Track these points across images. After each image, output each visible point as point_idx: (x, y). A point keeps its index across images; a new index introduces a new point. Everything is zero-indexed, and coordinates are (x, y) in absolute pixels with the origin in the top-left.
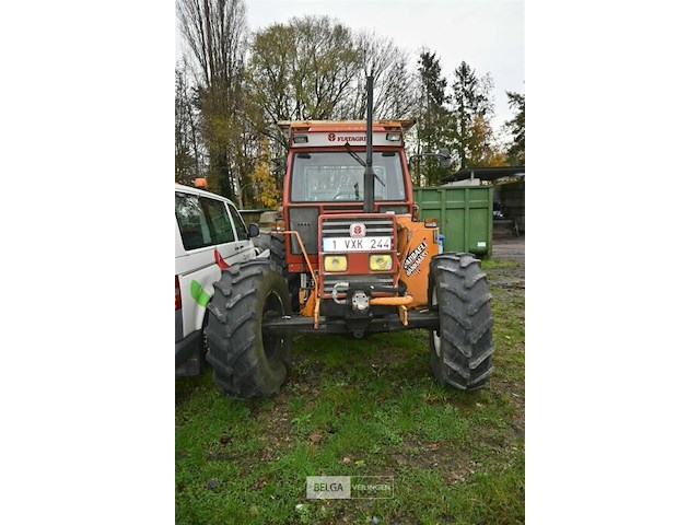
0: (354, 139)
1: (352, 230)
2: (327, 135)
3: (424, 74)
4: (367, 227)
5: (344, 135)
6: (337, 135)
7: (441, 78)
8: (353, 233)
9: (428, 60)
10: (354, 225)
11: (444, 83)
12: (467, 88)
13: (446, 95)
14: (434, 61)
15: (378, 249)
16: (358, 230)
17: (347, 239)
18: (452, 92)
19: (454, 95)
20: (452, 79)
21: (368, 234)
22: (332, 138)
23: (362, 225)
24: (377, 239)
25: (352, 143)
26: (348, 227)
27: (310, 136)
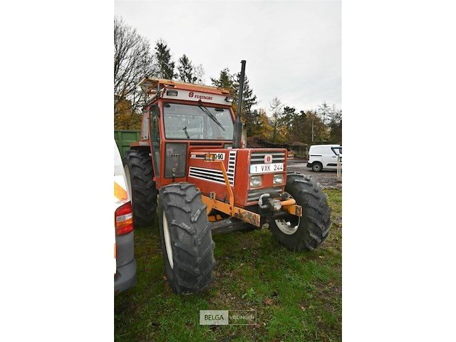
0: (205, 98)
1: (265, 159)
2: (188, 93)
3: (159, 57)
4: (273, 157)
5: (199, 94)
6: (195, 94)
7: (170, 62)
8: (266, 161)
9: (161, 48)
10: (267, 156)
11: (173, 65)
12: (187, 71)
13: (175, 73)
14: (166, 50)
15: (277, 170)
16: (268, 159)
17: (263, 165)
18: (178, 73)
19: (179, 74)
20: (178, 64)
21: (274, 162)
22: (191, 95)
23: (270, 156)
24: (277, 164)
25: (203, 100)
26: (263, 157)
27: (179, 92)
